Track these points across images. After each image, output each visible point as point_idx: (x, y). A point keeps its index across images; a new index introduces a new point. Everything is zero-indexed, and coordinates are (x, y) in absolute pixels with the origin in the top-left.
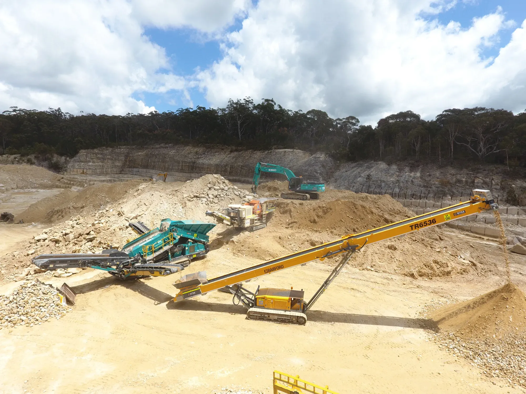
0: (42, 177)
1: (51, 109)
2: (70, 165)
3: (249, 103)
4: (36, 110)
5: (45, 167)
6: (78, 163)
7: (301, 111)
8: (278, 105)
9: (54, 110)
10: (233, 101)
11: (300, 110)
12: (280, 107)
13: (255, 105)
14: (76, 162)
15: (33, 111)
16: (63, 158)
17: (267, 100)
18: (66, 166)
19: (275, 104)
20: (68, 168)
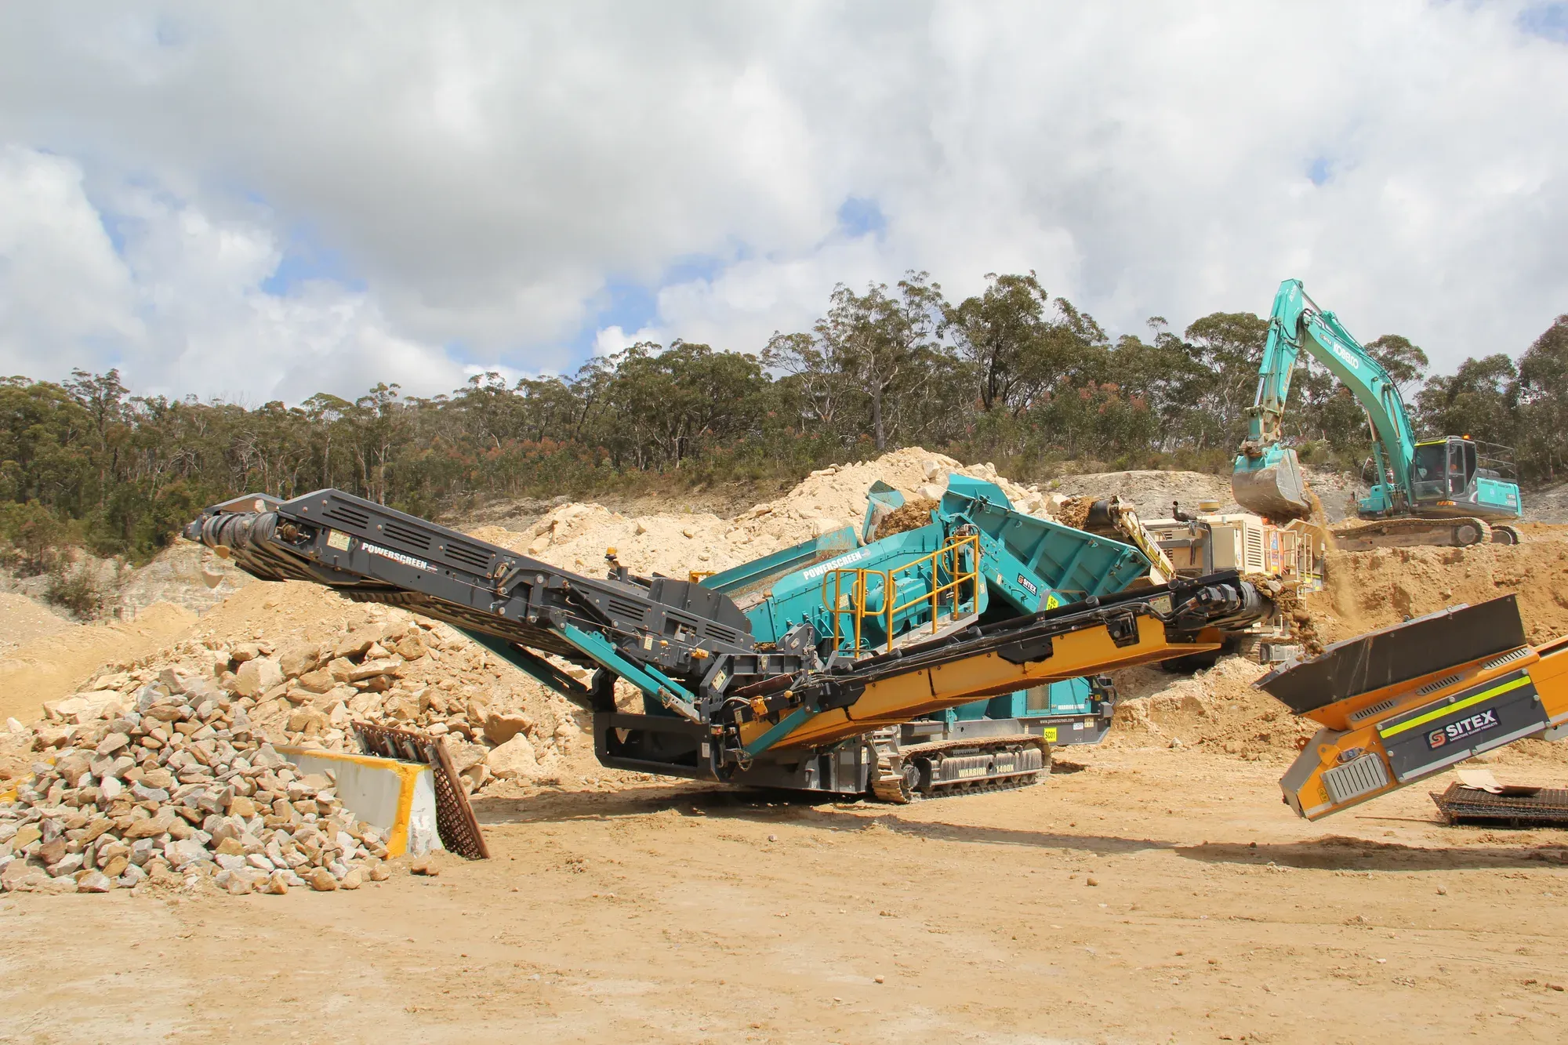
0: (19, 633)
1: (80, 374)
2: (134, 592)
3: (922, 300)
4: (22, 378)
5: (34, 597)
6: (167, 586)
7: (1164, 321)
8: (1059, 299)
9: (93, 378)
10: (851, 293)
11: (1159, 319)
12: (1067, 308)
13: (947, 305)
14: (158, 581)
15: (10, 380)
16: (110, 564)
17: (1007, 281)
18: (119, 597)
19: (1044, 296)
20: (125, 604)
